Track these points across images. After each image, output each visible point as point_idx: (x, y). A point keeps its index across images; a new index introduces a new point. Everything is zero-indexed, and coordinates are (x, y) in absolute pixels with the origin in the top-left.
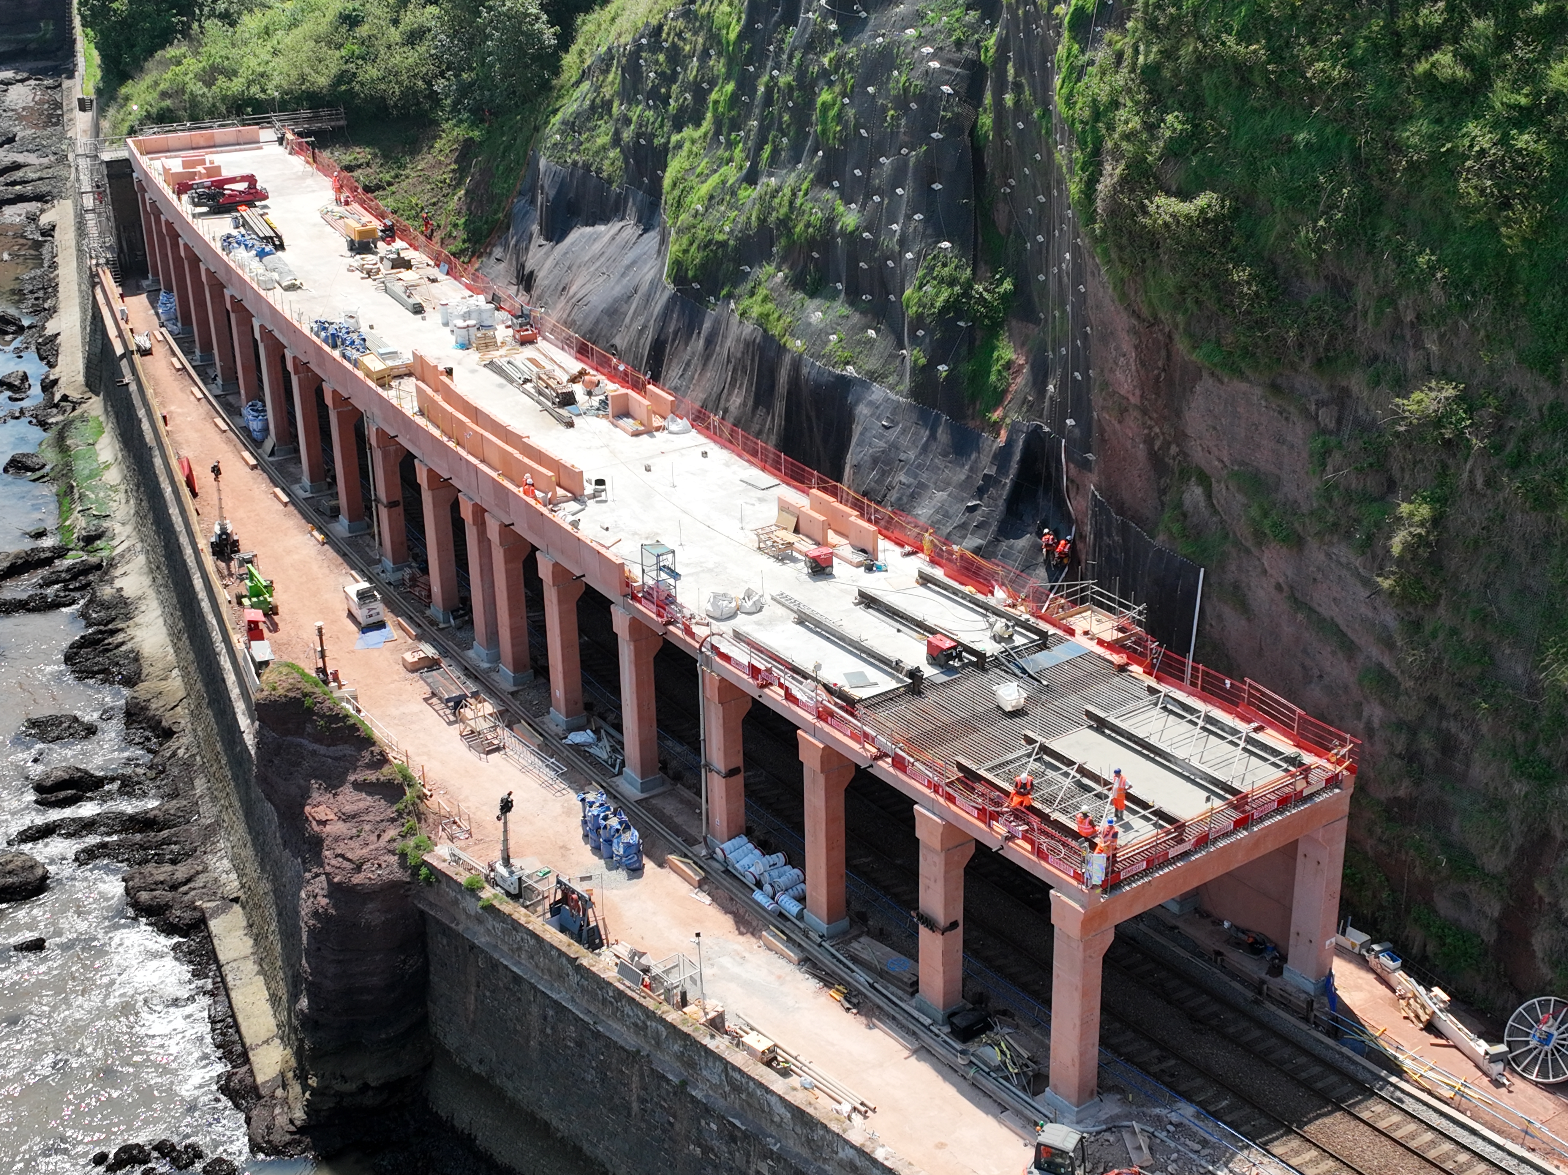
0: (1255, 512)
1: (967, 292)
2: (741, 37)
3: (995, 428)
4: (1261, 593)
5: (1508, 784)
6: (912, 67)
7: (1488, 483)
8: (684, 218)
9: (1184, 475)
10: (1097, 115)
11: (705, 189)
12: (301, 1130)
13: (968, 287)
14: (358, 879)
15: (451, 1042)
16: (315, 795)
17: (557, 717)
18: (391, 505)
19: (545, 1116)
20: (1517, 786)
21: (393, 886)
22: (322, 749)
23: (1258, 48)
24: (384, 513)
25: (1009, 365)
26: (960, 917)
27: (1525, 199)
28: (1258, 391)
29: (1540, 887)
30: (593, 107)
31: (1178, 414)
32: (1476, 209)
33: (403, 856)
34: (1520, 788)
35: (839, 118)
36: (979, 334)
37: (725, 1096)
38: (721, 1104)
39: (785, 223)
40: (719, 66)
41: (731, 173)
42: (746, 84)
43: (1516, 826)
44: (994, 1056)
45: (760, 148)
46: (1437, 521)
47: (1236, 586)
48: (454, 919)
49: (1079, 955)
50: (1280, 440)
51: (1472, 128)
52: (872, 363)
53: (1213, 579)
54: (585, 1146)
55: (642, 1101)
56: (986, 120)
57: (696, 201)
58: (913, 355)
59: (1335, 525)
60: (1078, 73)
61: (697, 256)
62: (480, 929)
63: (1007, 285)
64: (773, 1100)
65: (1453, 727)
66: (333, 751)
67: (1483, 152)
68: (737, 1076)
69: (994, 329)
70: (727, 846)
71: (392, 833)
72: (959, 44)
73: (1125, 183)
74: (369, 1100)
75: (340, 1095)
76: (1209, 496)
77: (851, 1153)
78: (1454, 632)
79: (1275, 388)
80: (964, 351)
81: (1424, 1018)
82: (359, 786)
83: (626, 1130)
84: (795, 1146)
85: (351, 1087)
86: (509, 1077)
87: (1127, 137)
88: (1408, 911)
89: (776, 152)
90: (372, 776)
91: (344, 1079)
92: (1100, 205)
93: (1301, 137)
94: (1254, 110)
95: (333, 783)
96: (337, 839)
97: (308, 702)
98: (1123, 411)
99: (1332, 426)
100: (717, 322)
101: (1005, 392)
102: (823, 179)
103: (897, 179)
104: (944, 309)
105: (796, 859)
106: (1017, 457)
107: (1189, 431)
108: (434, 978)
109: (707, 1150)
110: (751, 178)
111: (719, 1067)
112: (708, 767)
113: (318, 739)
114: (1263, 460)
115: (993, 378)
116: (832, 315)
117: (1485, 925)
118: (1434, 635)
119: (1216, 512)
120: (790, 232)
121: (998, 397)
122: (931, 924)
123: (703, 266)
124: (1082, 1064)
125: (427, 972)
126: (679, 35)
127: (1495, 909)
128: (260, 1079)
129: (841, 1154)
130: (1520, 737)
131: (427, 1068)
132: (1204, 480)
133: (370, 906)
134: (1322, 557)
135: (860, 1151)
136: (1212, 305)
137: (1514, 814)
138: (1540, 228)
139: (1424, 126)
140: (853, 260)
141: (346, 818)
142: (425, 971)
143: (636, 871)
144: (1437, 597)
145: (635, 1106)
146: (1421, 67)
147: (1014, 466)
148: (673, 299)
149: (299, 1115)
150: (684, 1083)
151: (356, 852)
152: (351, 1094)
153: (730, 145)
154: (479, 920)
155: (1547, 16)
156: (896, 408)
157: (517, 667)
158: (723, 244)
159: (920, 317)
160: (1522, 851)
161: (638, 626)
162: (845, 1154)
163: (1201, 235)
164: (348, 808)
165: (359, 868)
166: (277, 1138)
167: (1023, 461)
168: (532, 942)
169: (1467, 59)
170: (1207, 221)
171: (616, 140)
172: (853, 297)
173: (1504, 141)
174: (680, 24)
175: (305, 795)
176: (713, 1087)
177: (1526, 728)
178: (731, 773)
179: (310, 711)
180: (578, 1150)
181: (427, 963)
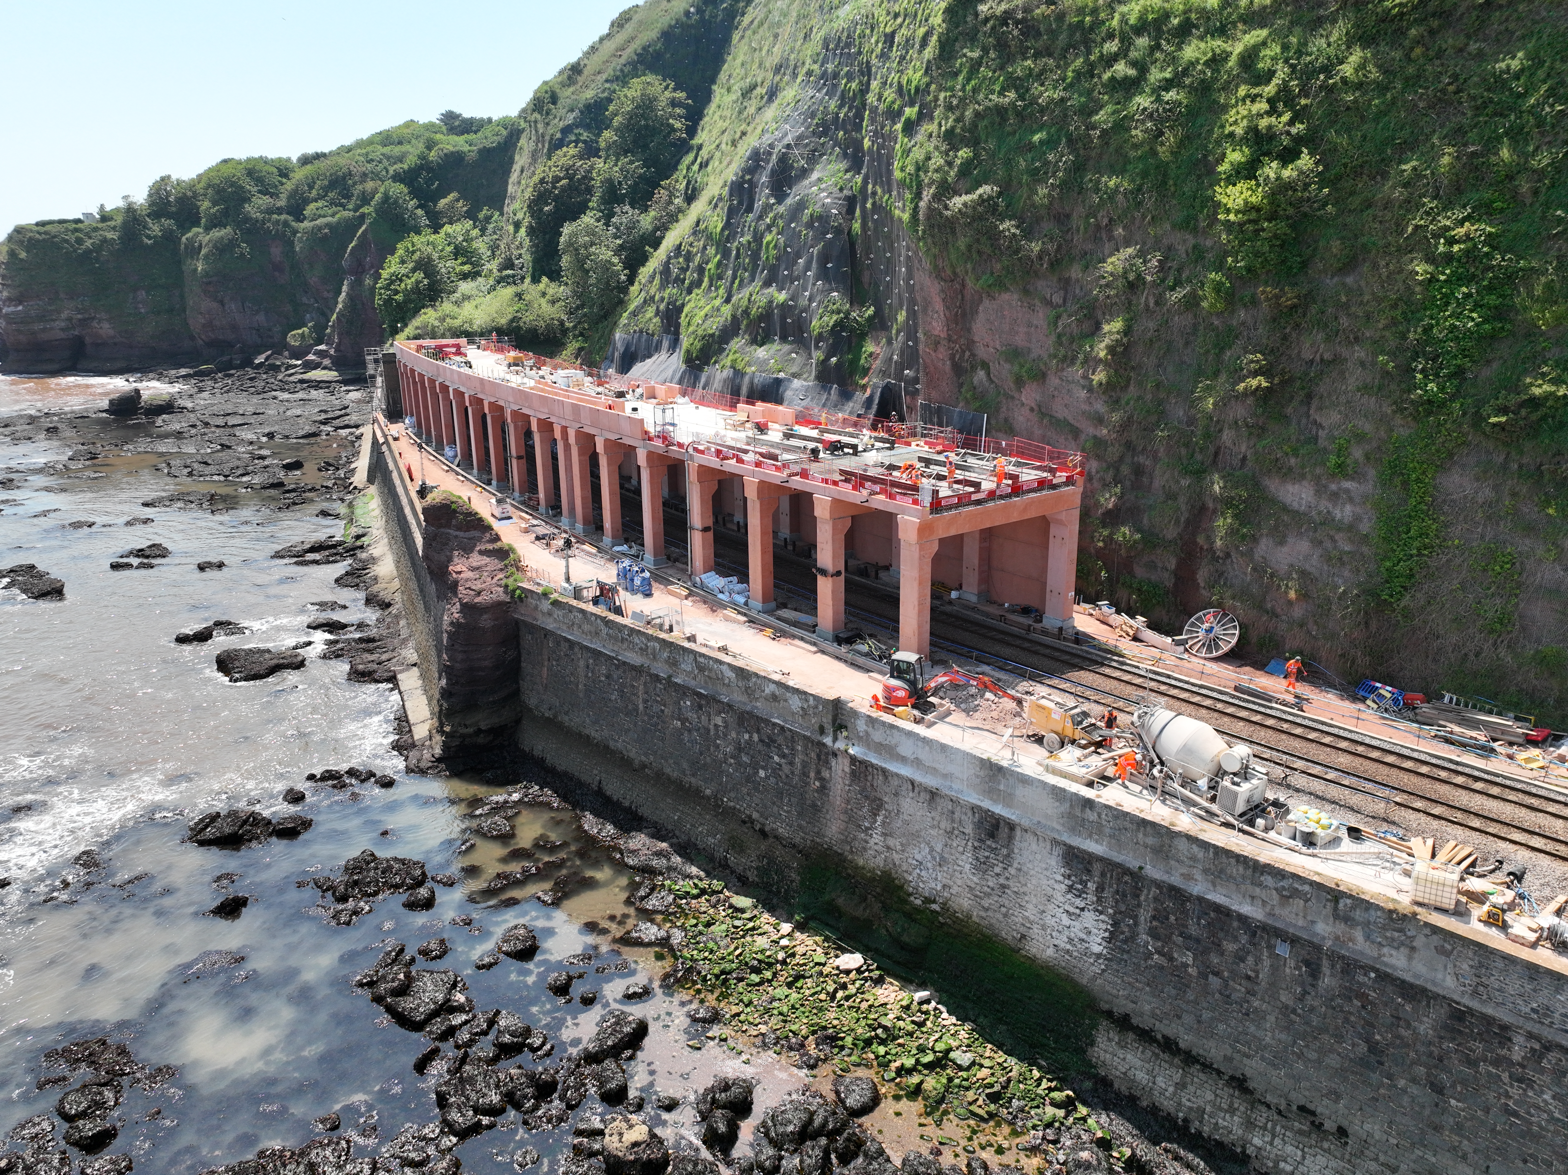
0: (1016, 368)
1: (847, 316)
2: (723, 230)
3: (864, 387)
4: (1021, 419)
5: (1178, 482)
6: (815, 203)
7: (1157, 303)
8: (691, 329)
9: (973, 368)
10: (918, 169)
11: (703, 313)
12: (439, 760)
13: (847, 314)
14: (477, 600)
15: (532, 702)
16: (456, 560)
17: (607, 540)
18: (519, 458)
19: (587, 732)
20: (1183, 482)
21: (499, 604)
22: (461, 534)
23: (1012, 95)
24: (515, 462)
25: (871, 355)
26: (842, 568)
27: (1171, 128)
28: (1016, 296)
29: (1201, 540)
30: (645, 301)
31: (969, 330)
32: (1142, 144)
33: (506, 586)
34: (1185, 482)
35: (775, 246)
36: (854, 340)
37: (694, 678)
38: (692, 683)
39: (746, 312)
40: (711, 251)
41: (717, 302)
42: (726, 254)
43: (1183, 507)
44: (865, 648)
45: (733, 283)
46: (1127, 331)
47: (1006, 420)
48: (536, 619)
49: (916, 555)
50: (1029, 325)
51: (1138, 99)
52: (794, 369)
53: (993, 422)
54: (612, 744)
55: (645, 701)
56: (857, 226)
57: (698, 320)
58: (818, 355)
59: (1065, 357)
60: (907, 152)
61: (698, 345)
62: (551, 620)
63: (871, 311)
64: (724, 668)
65: (1141, 459)
66: (467, 535)
67: (1145, 109)
68: (702, 660)
69: (863, 336)
70: (703, 576)
71: (501, 576)
72: (841, 189)
73: (936, 197)
74: (481, 740)
75: (463, 736)
76: (988, 374)
77: (772, 687)
78: (1139, 398)
79: (1026, 292)
80: (846, 348)
81: (1131, 633)
82: (481, 553)
83: (635, 725)
84: (738, 698)
85: (470, 730)
86: (566, 713)
87: (936, 171)
88: (1118, 582)
89: (741, 281)
90: (490, 547)
91: (466, 726)
92: (921, 216)
93: (1036, 138)
94: (1009, 134)
95: (467, 550)
96: (467, 580)
97: (454, 506)
98: (937, 343)
99: (1061, 302)
100: (709, 378)
101: (869, 369)
102: (767, 284)
103: (808, 268)
104: (834, 326)
105: (744, 578)
106: (876, 401)
107: (976, 339)
108: (523, 665)
109: (684, 721)
110: (728, 301)
111: (691, 656)
112: (692, 528)
113: (459, 529)
114: (1019, 340)
115: (862, 361)
116: (772, 352)
117: (1166, 575)
118: (1127, 403)
119: (992, 382)
120: (748, 314)
121: (865, 372)
122: (824, 572)
123: (701, 349)
124: (920, 634)
125: (519, 661)
126: (691, 245)
127: (1172, 564)
128: (416, 737)
129: (767, 691)
130: (1183, 451)
131: (518, 722)
132: (985, 366)
133: (485, 616)
134: (1057, 381)
135: (779, 684)
136: (988, 250)
137: (1182, 499)
138: (1181, 144)
139: (1109, 108)
140: (783, 318)
141: (473, 569)
142: (518, 660)
143: (648, 595)
144: (1129, 380)
145: (641, 707)
146: (1106, 76)
147: (875, 407)
148: (684, 372)
149: (438, 751)
150: (670, 677)
151: (478, 586)
152: (470, 736)
153: (717, 289)
154: (550, 614)
155: (1180, 25)
156: (807, 389)
157: (586, 522)
158: (712, 335)
159: (820, 334)
160: (1188, 522)
161: (651, 455)
162: (770, 689)
163: (980, 209)
164: (475, 564)
165: (479, 593)
166: (424, 764)
167: (879, 404)
168: (580, 616)
169: (1134, 64)
170: (983, 201)
171: (657, 313)
172: (784, 339)
173: (1158, 99)
174: (691, 239)
175: (450, 560)
176: (688, 674)
177: (1187, 445)
178: (705, 530)
179: (455, 511)
180: (607, 747)
181: (519, 655)
